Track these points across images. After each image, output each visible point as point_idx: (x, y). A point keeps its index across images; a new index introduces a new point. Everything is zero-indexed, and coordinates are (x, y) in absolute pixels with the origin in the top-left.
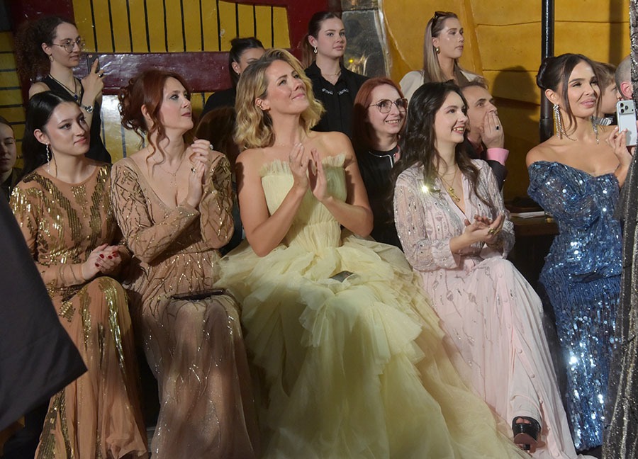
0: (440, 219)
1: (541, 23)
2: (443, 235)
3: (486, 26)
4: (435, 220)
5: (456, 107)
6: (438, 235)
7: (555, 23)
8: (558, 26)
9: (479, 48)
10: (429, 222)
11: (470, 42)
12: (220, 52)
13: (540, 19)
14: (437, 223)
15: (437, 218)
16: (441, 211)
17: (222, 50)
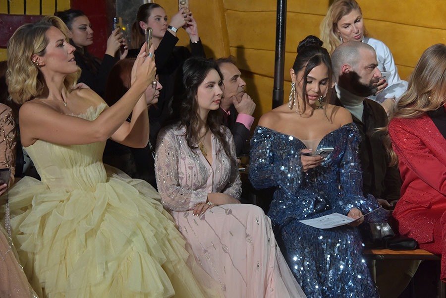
0: (191, 168)
1: (276, 12)
2: (192, 182)
3: (234, 12)
4: (188, 169)
5: (214, 83)
6: (188, 181)
7: (287, 13)
8: (289, 15)
9: (228, 28)
10: (182, 169)
11: (220, 23)
12: (9, 15)
13: (275, 9)
14: (189, 171)
15: (189, 167)
16: (192, 161)
17: (10, 13)
